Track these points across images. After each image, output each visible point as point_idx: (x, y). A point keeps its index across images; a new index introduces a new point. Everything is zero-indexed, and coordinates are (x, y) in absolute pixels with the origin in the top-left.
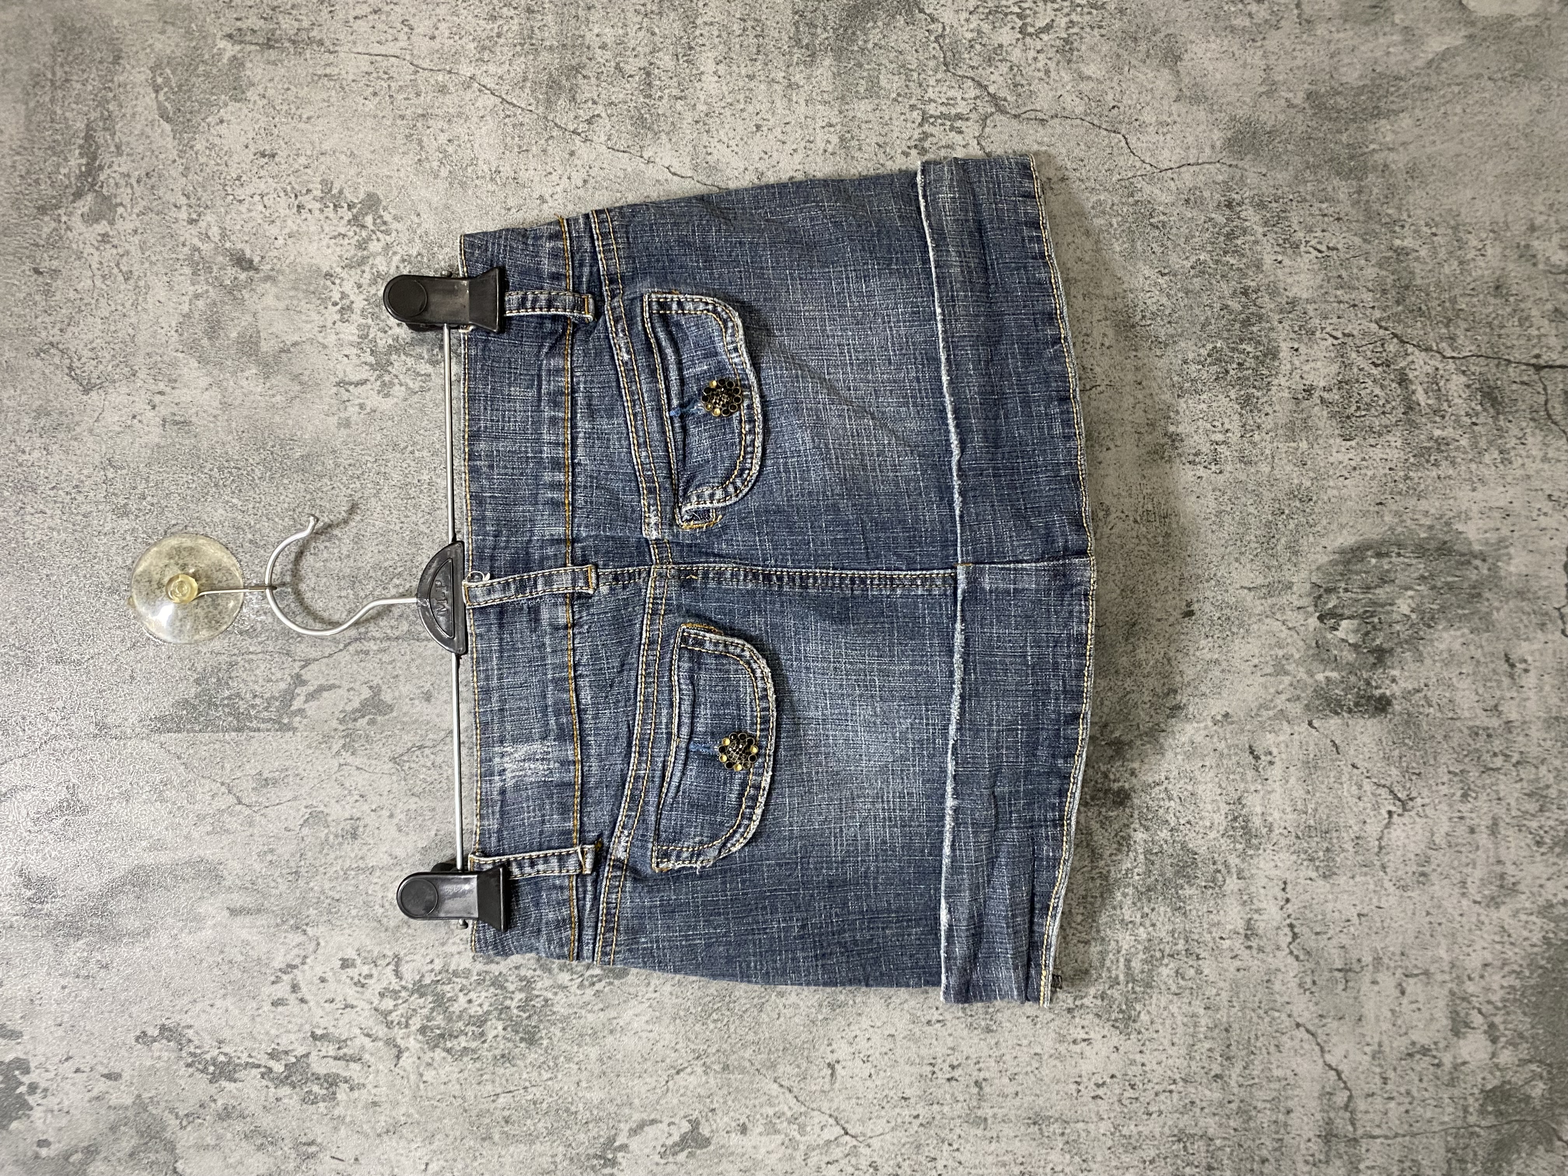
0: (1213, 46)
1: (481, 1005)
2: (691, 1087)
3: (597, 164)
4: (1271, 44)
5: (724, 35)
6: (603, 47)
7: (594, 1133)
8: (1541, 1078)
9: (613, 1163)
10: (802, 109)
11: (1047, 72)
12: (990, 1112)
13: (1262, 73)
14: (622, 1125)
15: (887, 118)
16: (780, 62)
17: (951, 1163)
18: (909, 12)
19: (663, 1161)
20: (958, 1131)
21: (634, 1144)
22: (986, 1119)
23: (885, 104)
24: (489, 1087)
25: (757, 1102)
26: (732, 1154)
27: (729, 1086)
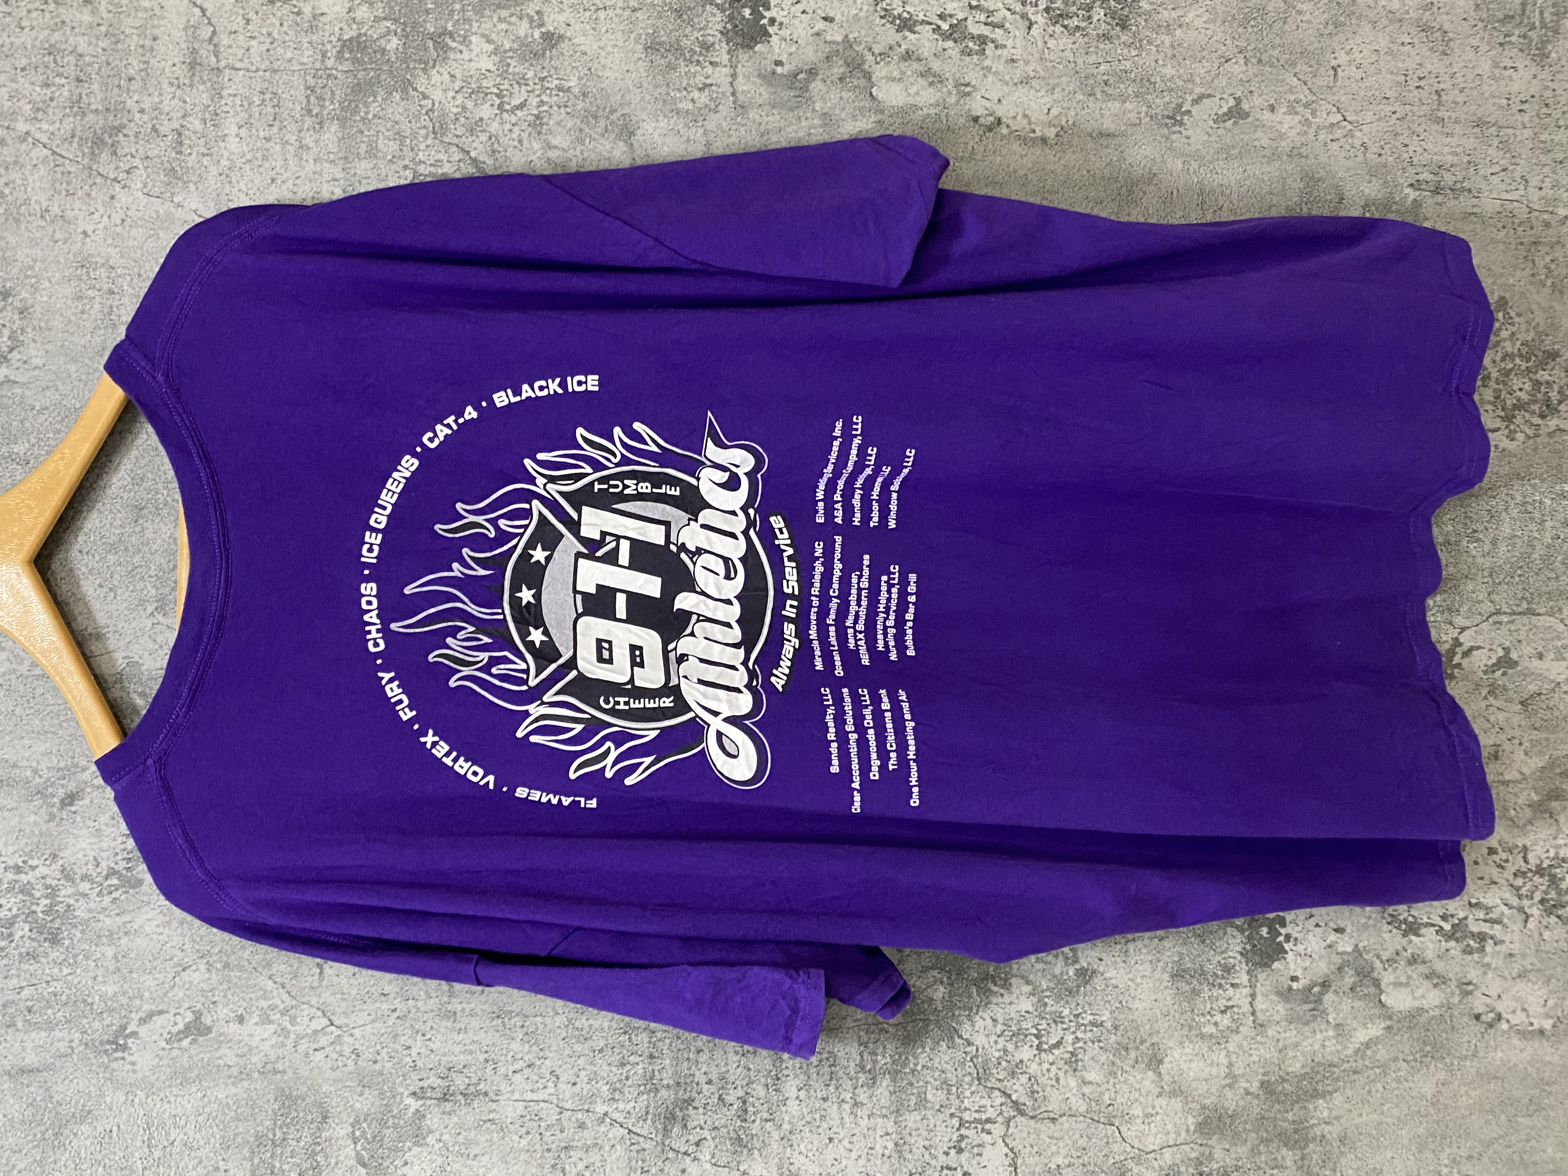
0: (662, 124)
1: (10, 910)
2: (195, 983)
3: (134, 207)
4: (711, 125)
5: (246, 104)
6: (142, 111)
7: (108, 1021)
8: (942, 983)
9: (124, 1048)
10: (310, 167)
11: (520, 141)
12: (459, 1007)
13: (703, 148)
14: (133, 1015)
15: (383, 175)
16: (292, 127)
17: (423, 1050)
18: (405, 90)
19: (168, 1047)
20: (430, 1023)
21: (143, 1031)
22: (455, 1013)
23: (381, 163)
24: (15, 981)
25: (253, 996)
26: (231, 1041)
27: (229, 982)
